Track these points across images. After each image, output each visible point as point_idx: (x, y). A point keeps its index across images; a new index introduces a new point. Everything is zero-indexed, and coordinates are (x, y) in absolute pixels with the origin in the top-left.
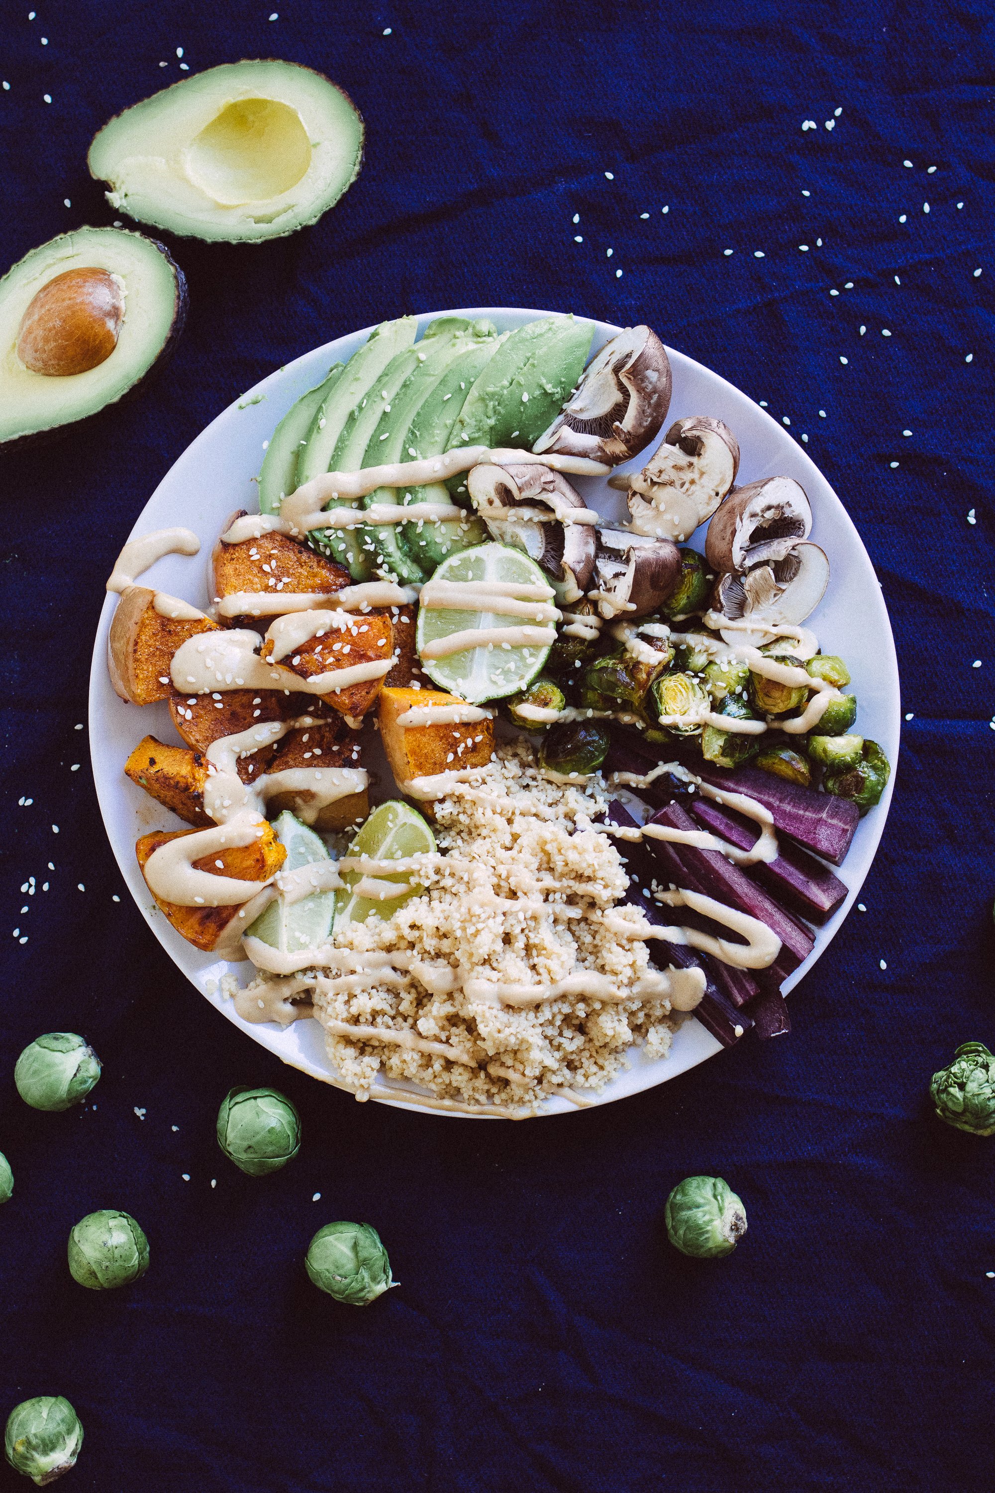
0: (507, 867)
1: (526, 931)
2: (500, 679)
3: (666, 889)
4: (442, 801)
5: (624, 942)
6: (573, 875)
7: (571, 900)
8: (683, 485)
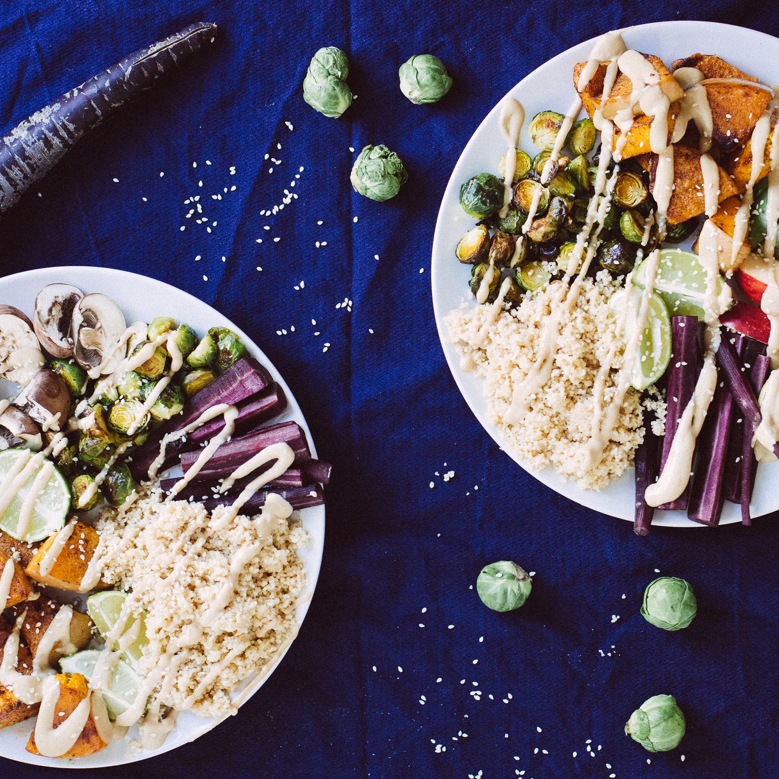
0: (155, 563)
1: (193, 574)
2: (58, 506)
3: (220, 484)
4: (103, 575)
5: (230, 526)
6: (180, 531)
7: (193, 540)
8: (13, 347)
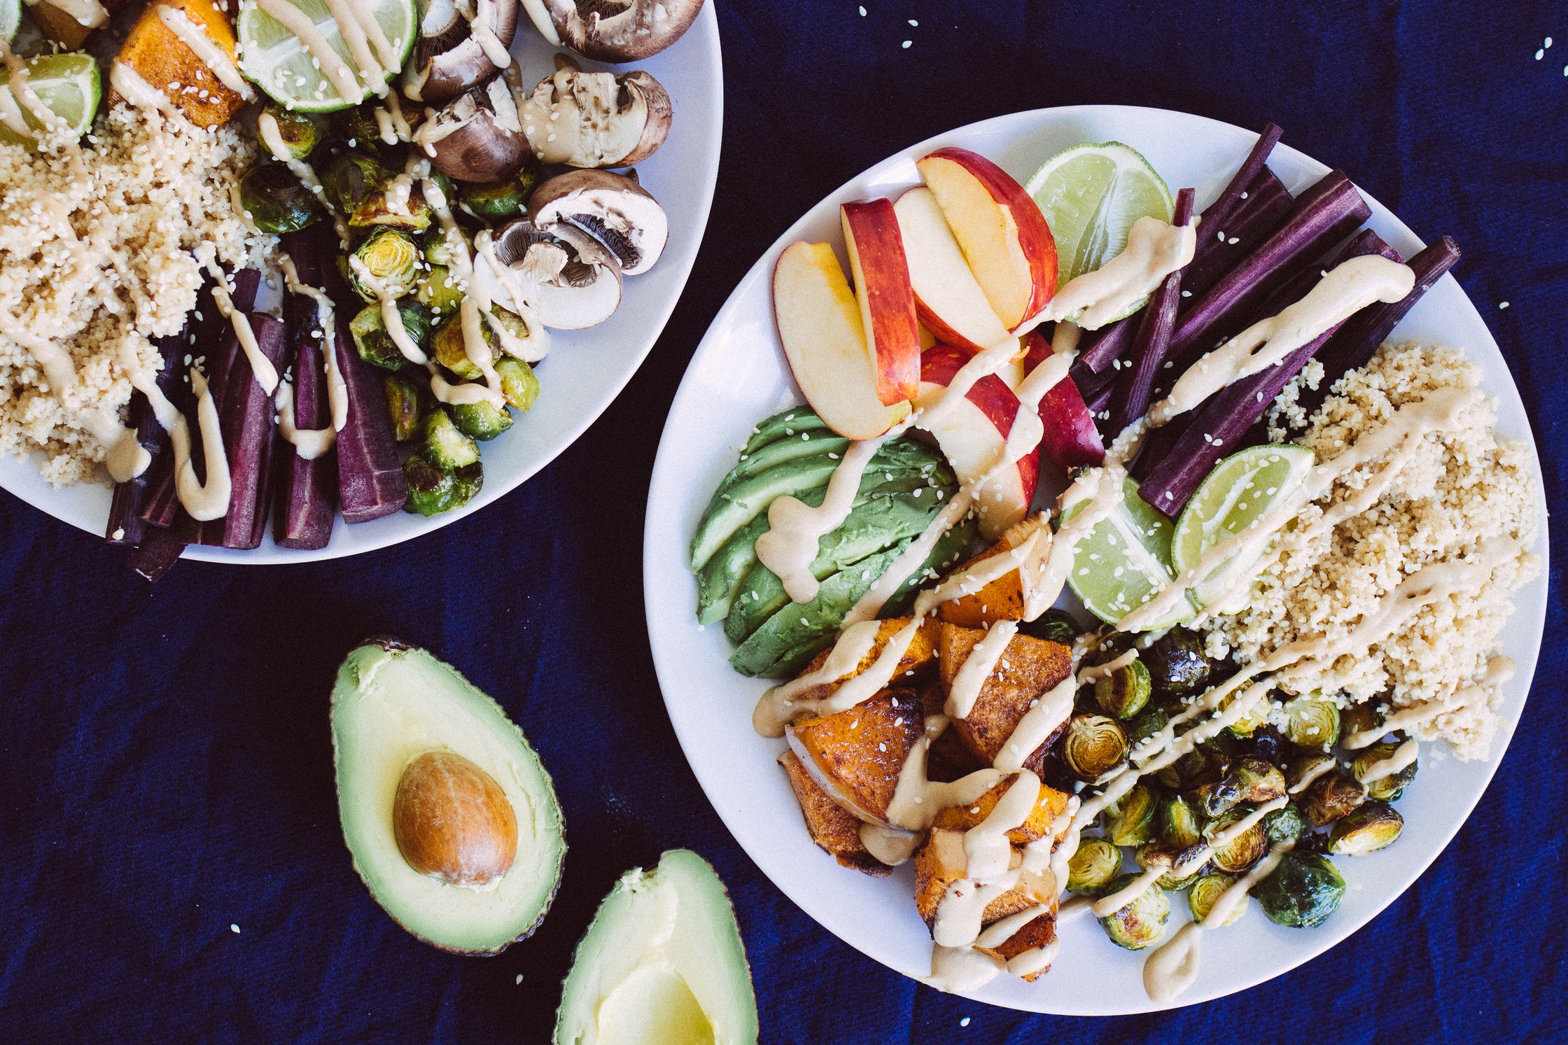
0: (106, 209)
1: (57, 270)
2: (281, 81)
3: (204, 374)
4: (130, 107)
5: (117, 369)
6: (143, 277)
7: (122, 293)
8: (588, 119)
